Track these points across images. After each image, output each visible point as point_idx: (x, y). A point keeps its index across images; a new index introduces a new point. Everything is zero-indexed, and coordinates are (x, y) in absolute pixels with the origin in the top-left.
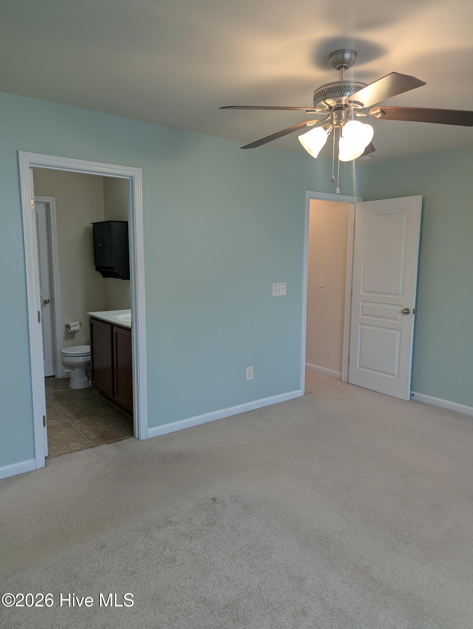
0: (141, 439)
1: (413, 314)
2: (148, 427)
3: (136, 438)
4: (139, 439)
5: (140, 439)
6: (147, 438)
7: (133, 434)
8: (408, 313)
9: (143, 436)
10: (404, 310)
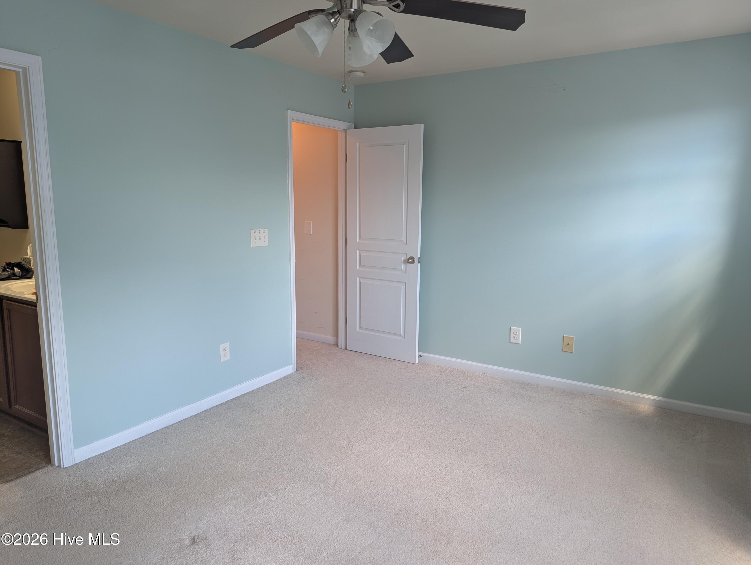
0: (63, 465)
1: (419, 263)
2: (75, 447)
3: (55, 466)
4: (60, 467)
5: (62, 467)
6: (74, 464)
7: (50, 460)
8: (413, 262)
9: (67, 462)
10: (409, 259)
